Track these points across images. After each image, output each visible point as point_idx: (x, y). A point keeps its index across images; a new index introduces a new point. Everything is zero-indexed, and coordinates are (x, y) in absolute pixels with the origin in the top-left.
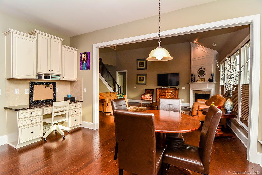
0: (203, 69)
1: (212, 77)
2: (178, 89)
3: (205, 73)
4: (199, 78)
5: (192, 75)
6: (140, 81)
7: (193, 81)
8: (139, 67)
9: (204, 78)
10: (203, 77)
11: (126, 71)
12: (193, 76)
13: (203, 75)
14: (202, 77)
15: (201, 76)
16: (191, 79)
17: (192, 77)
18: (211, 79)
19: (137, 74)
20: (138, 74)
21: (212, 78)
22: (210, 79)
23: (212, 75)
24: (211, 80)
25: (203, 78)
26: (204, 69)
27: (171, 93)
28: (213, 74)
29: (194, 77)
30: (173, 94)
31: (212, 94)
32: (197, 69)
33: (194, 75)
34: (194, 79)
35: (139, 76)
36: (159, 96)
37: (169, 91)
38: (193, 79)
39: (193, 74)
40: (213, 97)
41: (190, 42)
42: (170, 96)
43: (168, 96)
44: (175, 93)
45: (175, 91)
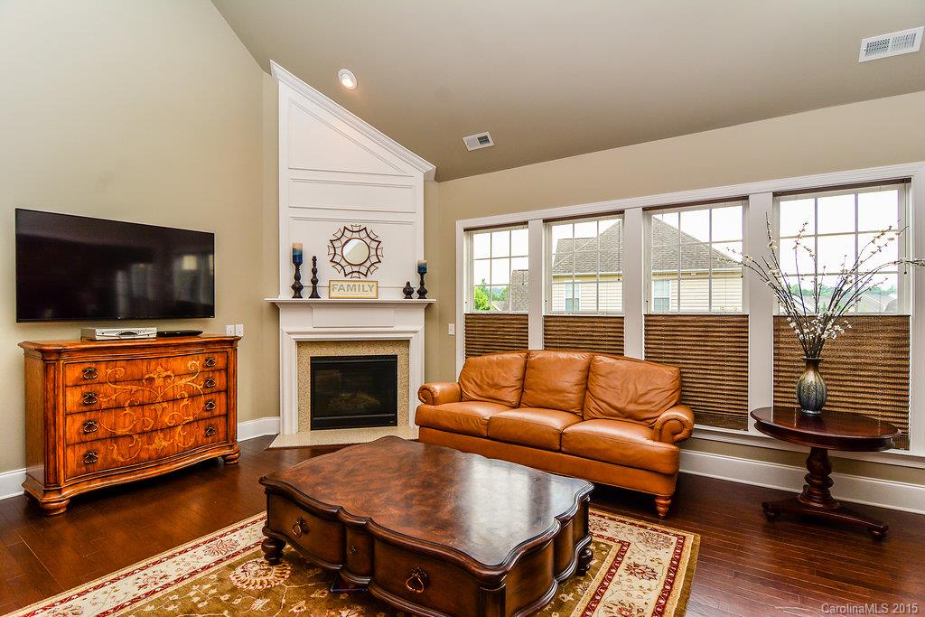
0: (363, 235)
1: (422, 279)
3: (377, 255)
4: (341, 276)
5: (297, 259)
9: (371, 277)
10: (366, 275)
12: (302, 262)
13: (367, 264)
14: (359, 273)
15: (356, 268)
16: (293, 281)
17: (297, 269)
18: (415, 285)
21: (422, 283)
22: (409, 284)
23: (422, 270)
26: (372, 236)
27: (193, 374)
28: (424, 266)
29: (314, 271)
30: (209, 381)
33: (314, 260)
34: (315, 281)
36: (80, 419)
37: (178, 364)
38: (306, 282)
39: (301, 256)
41: (275, 67)
42: (185, 402)
43: (174, 400)
44: (220, 370)
45: (216, 356)
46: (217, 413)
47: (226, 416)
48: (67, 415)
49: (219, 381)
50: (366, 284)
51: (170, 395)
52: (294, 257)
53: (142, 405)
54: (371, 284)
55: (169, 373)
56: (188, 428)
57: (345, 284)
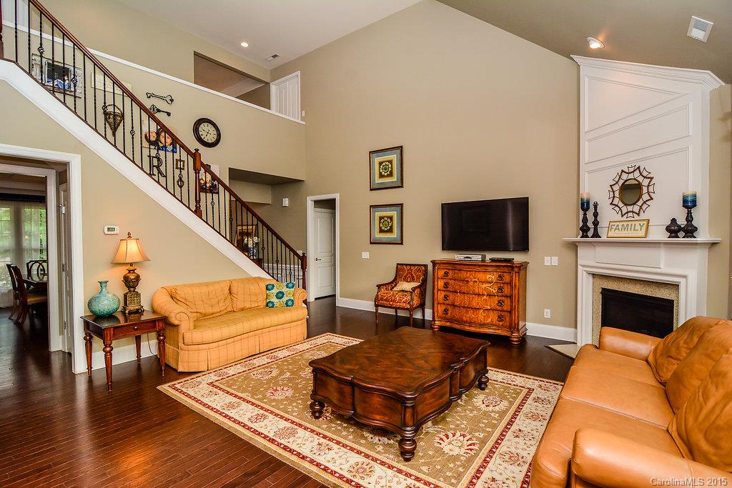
0: (637, 174)
1: (689, 214)
2: (523, 266)
3: (648, 192)
4: (619, 217)
5: (585, 205)
6: (381, 231)
7: (590, 233)
8: (378, 180)
9: (643, 216)
10: (638, 214)
11: (337, 196)
12: (588, 208)
13: (640, 203)
14: (633, 212)
15: (630, 208)
16: (581, 224)
17: (585, 214)
18: (682, 222)
19: (371, 206)
20: (374, 207)
21: (689, 219)
22: (674, 220)
23: (689, 204)
24: (680, 229)
25: (636, 217)
26: (645, 174)
27: (490, 283)
28: (689, 199)
29: (596, 215)
30: (500, 289)
31: (688, 309)
32: (611, 176)
33: (596, 206)
34: (596, 223)
35: (378, 214)
36: (443, 293)
37: (481, 276)
38: (590, 224)
39: (588, 203)
40: (691, 326)
41: (573, 56)
42: (485, 297)
43: (479, 295)
44: (507, 284)
45: (505, 274)
46: (505, 309)
47: (510, 312)
48: (438, 290)
49: (507, 290)
50: (637, 223)
51: (477, 291)
52: (582, 204)
53: (464, 293)
54: (642, 223)
55: (476, 280)
56: (486, 311)
57: (620, 224)
